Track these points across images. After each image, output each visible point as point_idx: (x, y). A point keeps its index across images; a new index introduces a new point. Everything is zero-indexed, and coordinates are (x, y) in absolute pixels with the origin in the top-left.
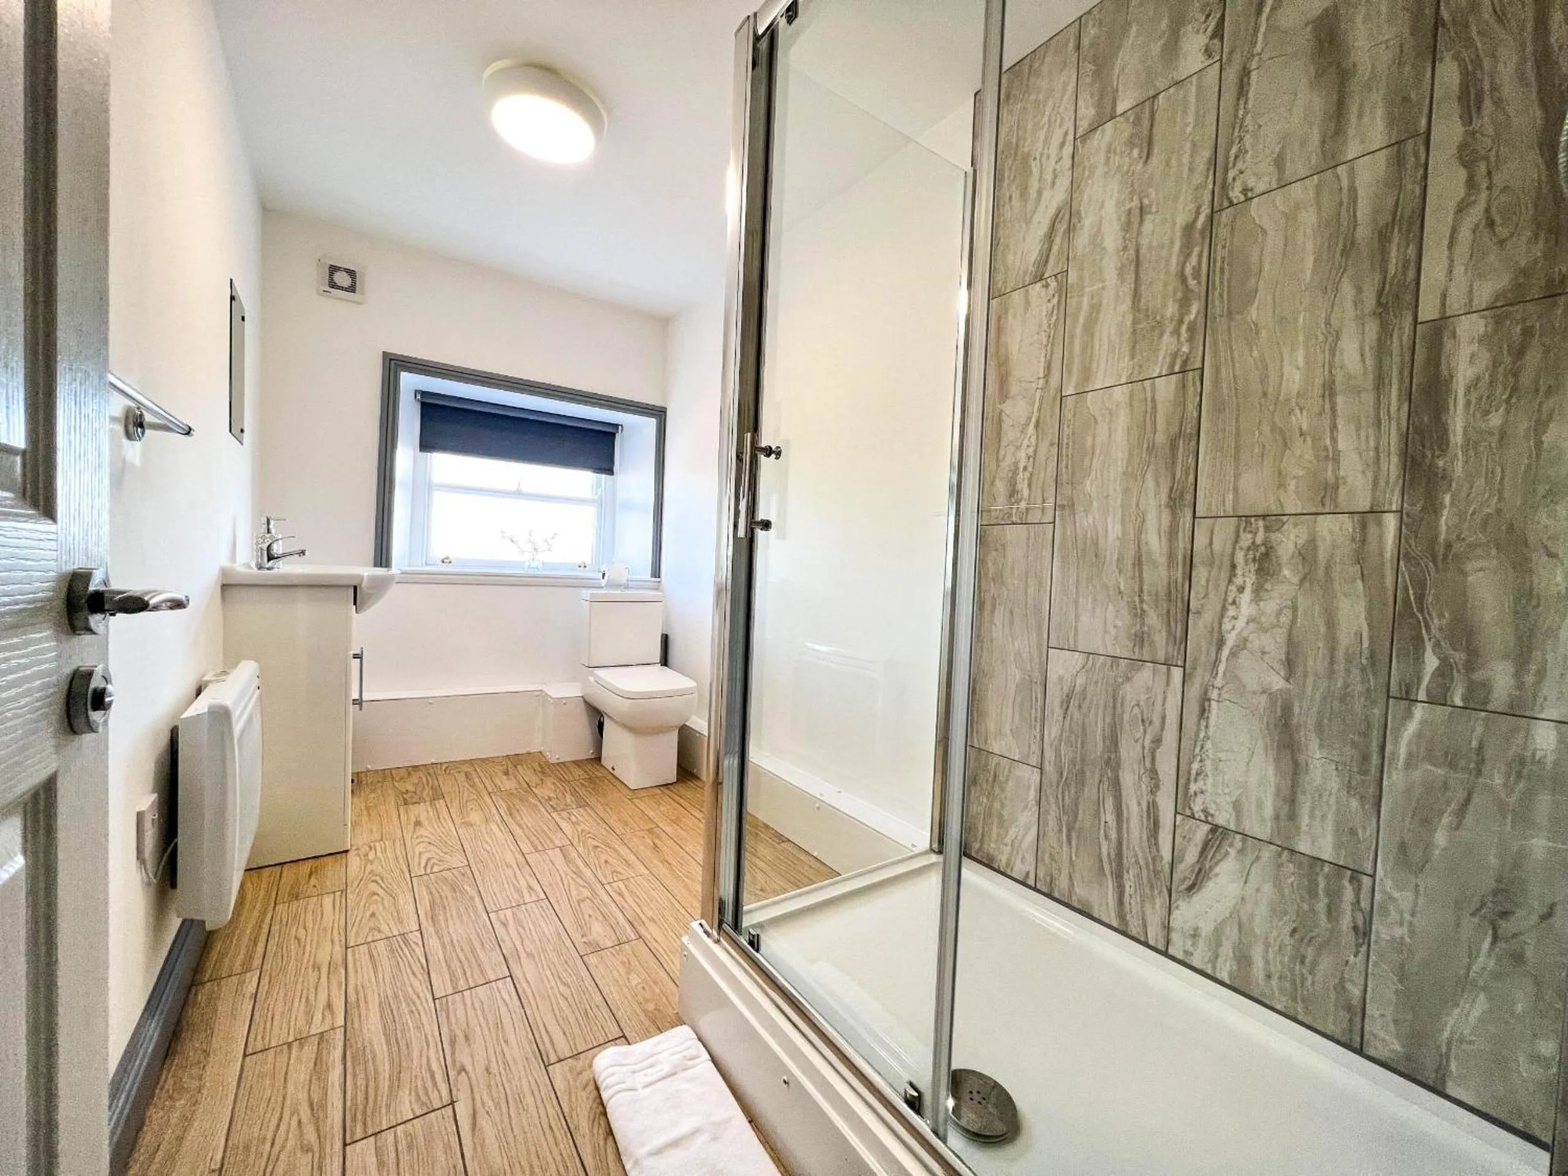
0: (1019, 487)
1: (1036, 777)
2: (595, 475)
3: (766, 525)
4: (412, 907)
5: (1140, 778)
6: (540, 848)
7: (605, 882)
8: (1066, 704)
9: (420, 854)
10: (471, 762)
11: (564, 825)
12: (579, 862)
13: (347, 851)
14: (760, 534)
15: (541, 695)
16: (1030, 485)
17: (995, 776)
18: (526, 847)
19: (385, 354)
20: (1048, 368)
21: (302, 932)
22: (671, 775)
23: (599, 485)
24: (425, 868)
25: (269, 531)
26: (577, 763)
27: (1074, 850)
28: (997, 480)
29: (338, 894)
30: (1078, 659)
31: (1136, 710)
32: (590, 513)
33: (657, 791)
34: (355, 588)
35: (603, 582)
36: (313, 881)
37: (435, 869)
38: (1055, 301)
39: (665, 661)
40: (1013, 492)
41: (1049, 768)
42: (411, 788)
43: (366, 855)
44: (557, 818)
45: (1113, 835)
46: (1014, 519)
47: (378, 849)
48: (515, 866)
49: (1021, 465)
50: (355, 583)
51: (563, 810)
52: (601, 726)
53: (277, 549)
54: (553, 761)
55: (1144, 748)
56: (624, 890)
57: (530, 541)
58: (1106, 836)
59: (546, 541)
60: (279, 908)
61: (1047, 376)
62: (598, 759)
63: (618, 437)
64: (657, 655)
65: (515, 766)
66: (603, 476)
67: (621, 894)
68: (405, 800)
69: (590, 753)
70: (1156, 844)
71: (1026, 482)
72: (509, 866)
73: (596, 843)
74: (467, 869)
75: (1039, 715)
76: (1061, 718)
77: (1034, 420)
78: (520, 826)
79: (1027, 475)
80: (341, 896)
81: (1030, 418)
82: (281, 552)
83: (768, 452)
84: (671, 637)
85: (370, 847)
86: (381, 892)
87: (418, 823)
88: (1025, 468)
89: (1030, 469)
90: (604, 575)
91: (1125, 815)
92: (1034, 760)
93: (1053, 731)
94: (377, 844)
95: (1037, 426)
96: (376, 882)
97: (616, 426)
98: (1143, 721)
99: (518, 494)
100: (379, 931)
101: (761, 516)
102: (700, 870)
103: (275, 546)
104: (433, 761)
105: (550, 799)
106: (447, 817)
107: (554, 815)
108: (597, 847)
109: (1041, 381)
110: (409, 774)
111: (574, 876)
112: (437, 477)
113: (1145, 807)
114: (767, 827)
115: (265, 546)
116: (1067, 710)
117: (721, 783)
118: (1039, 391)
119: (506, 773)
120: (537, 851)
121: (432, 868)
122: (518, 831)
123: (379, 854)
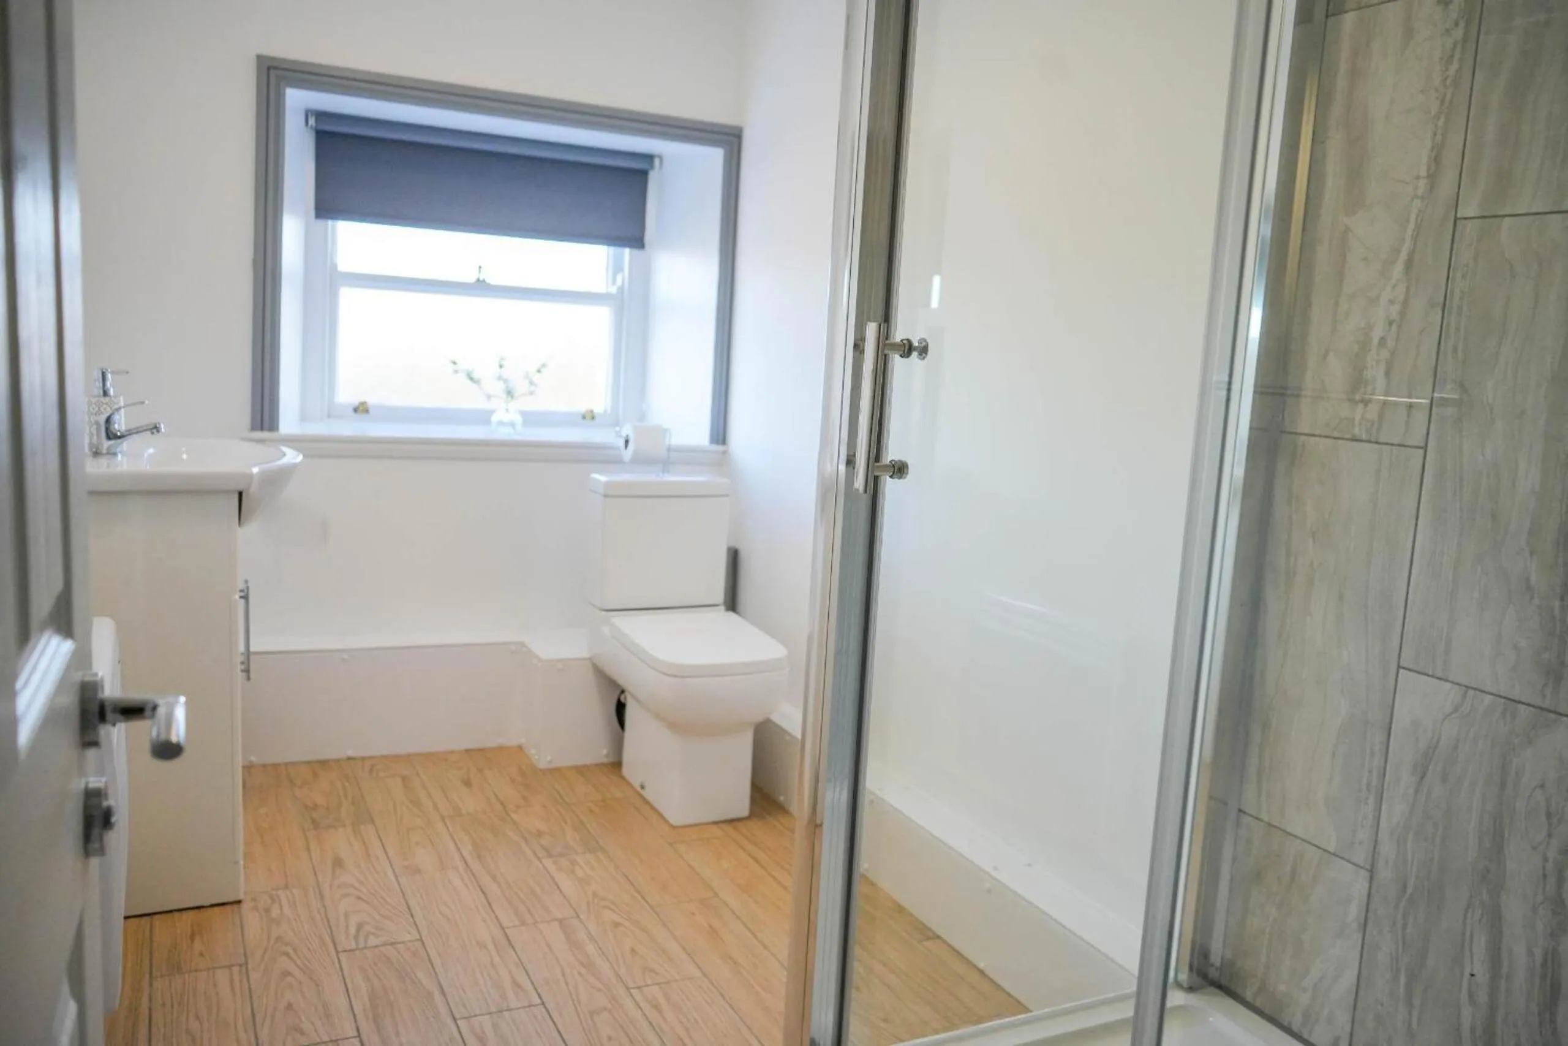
0: (1368, 374)
1: (1360, 886)
2: (612, 249)
3: (899, 470)
4: (343, 1001)
5: (1534, 910)
6: (528, 919)
7: (631, 985)
8: (1421, 771)
9: (346, 915)
10: (408, 758)
11: (567, 884)
12: (591, 948)
13: (239, 902)
14: (890, 486)
15: (520, 651)
16: (1387, 374)
17: (1294, 871)
18: (508, 919)
19: (260, 58)
20: (1436, 160)
21: (194, 1026)
22: (740, 802)
23: (618, 268)
24: (356, 938)
25: (105, 393)
26: (581, 770)
27: (1415, 1013)
28: (1331, 356)
29: (236, 969)
30: (1447, 695)
31: (1539, 795)
32: (602, 317)
33: (716, 831)
34: (240, 494)
35: (628, 454)
36: (198, 946)
37: (372, 941)
38: (1459, 33)
39: (732, 603)
40: (1357, 381)
41: (1385, 873)
42: (320, 800)
43: (268, 911)
44: (552, 868)
45: (1483, 997)
46: (1356, 431)
47: (284, 902)
48: (491, 947)
49: (1376, 335)
50: (241, 488)
51: (561, 855)
52: (620, 708)
53: (120, 424)
54: (542, 765)
55: (1545, 860)
56: (661, 1000)
57: (500, 378)
58: (1471, 996)
59: (527, 376)
60: (158, 984)
61: (1433, 178)
62: (616, 765)
63: (653, 177)
64: (718, 591)
65: (481, 771)
66: (627, 251)
67: (657, 1008)
68: (314, 822)
69: (601, 753)
70: (1553, 1021)
71: (1382, 368)
72: (482, 946)
73: (617, 919)
74: (418, 944)
75: (1375, 782)
76: (1411, 791)
77: (1404, 255)
78: (494, 878)
79: (1385, 354)
80: (240, 971)
81: (1397, 251)
82: (123, 428)
83: (907, 349)
84: (743, 556)
85: (271, 897)
86: (297, 972)
87: (338, 863)
88: (1382, 341)
89: (1390, 344)
90: (627, 442)
91: (1504, 970)
92: (1361, 856)
93: (1395, 811)
94: (280, 892)
95: (1409, 264)
96: (287, 955)
97: (649, 158)
98: (1549, 815)
99: (481, 287)
100: (302, 1033)
101: (892, 453)
102: (783, 975)
103: (116, 417)
104: (350, 753)
105: (539, 834)
106: (380, 853)
107: (548, 862)
108: (617, 925)
109: (1422, 183)
110: (316, 776)
111: (583, 971)
112: (344, 264)
113: (1539, 960)
114: (901, 909)
115: (102, 419)
116: (1422, 777)
117: (821, 825)
118: (1417, 203)
119: (467, 783)
120: (523, 923)
121: (366, 941)
122: (492, 888)
123: (287, 910)
